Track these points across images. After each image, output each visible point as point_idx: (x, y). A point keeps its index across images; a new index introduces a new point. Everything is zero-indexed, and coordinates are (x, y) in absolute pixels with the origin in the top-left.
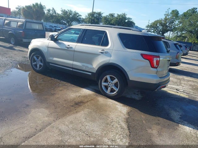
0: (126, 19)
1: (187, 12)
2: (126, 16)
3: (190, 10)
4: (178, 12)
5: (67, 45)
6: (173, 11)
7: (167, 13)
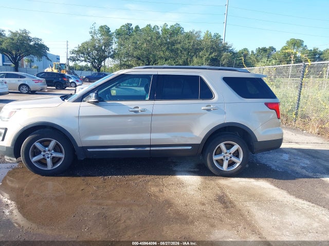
0: (31, 41)
1: (121, 29)
2: (29, 35)
3: (124, 26)
4: (109, 29)
5: (133, 107)
6: (101, 27)
7: (93, 31)
